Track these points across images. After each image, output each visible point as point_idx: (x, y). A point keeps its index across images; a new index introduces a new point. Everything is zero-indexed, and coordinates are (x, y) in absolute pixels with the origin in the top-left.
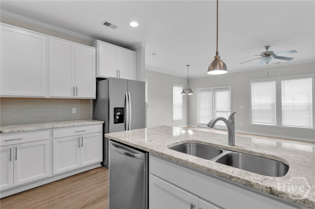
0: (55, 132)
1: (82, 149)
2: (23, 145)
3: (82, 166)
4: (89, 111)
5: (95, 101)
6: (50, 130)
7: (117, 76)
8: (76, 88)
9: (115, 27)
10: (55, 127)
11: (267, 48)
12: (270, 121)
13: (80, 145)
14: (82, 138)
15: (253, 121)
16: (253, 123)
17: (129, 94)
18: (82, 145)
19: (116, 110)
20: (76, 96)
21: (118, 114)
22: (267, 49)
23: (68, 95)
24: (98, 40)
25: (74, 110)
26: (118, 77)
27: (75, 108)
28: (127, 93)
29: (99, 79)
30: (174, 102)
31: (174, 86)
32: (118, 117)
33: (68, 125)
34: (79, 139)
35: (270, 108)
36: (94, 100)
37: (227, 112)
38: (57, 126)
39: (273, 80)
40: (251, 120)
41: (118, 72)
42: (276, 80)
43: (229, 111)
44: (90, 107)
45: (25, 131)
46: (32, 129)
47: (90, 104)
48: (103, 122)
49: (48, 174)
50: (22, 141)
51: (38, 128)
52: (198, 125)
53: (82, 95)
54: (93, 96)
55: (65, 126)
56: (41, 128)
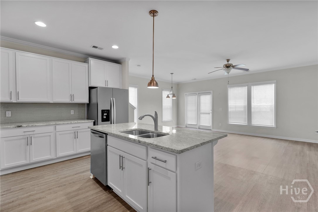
0: (57, 127)
1: (77, 140)
2: (36, 136)
3: (78, 152)
4: (84, 113)
5: (89, 105)
6: (54, 125)
7: (106, 85)
8: (73, 95)
9: (101, 49)
10: (57, 123)
11: (228, 60)
12: (242, 122)
13: (76, 137)
14: (77, 132)
15: (229, 121)
16: (229, 123)
17: (114, 99)
18: (77, 137)
19: (103, 112)
20: (73, 101)
21: (106, 114)
22: (228, 62)
23: (67, 100)
24: (89, 58)
25: (72, 112)
26: (107, 87)
27: (73, 110)
28: (112, 99)
29: (91, 88)
30: (163, 105)
31: (163, 90)
32: (105, 117)
33: (67, 123)
34: (75, 132)
35: (242, 109)
36: (87, 104)
37: (209, 113)
38: (59, 123)
39: (244, 86)
40: (228, 120)
41: (106, 82)
42: (247, 86)
43: (211, 113)
44: (84, 109)
45: (37, 126)
46: (41, 124)
47: (84, 107)
48: (94, 121)
49: (53, 157)
50: (34, 133)
51: (46, 124)
52: (186, 125)
53: (77, 100)
54: (86, 101)
55: (64, 123)
56: (48, 124)
